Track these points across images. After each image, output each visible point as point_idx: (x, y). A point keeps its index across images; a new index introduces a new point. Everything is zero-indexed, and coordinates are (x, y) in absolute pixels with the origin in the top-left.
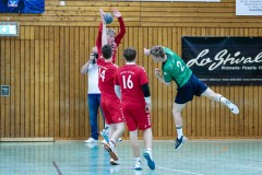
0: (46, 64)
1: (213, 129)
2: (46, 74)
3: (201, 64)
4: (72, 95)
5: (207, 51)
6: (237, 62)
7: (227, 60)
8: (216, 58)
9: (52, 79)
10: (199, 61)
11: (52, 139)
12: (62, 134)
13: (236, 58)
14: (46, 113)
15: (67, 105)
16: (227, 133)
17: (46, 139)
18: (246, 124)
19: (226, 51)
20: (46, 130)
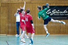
0: (4, 13)
1: (52, 32)
2: (4, 16)
3: (48, 14)
4: (12, 22)
5: (50, 10)
6: (58, 13)
7: (56, 12)
8: (52, 12)
9: (6, 18)
10: (48, 13)
11: (6, 35)
12: (9, 33)
13: (58, 12)
14: (4, 27)
15: (10, 25)
16: (56, 33)
17: (4, 35)
18: (61, 30)
19: (55, 10)
20: (4, 32)
